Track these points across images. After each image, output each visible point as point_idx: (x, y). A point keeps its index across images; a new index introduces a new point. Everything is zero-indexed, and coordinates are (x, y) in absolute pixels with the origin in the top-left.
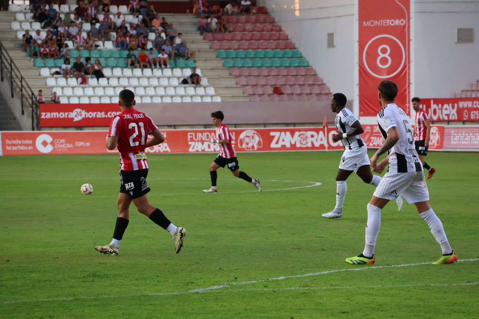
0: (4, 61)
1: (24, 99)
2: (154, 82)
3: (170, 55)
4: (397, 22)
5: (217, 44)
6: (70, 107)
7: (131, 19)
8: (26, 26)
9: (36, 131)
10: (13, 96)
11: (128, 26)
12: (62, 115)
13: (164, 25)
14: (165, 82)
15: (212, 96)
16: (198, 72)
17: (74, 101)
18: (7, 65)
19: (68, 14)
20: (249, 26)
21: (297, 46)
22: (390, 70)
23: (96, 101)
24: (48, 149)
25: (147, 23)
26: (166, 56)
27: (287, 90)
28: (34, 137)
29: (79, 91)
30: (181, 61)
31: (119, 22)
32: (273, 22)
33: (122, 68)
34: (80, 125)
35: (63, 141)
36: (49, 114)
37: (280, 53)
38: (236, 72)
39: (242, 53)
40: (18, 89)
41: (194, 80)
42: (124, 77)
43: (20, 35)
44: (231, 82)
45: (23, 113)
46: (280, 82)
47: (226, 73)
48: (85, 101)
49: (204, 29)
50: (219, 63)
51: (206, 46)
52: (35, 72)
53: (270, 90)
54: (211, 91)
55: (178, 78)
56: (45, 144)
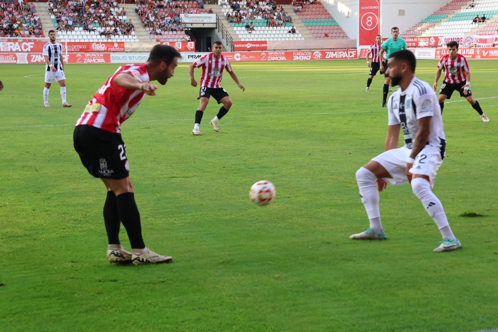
0: (220, 24)
1: (228, 39)
2: (278, 32)
3: (284, 22)
4: (375, 7)
5: (301, 17)
6: (245, 43)
7: (267, 7)
8: (227, 10)
9: (232, 52)
10: (223, 38)
11: (266, 10)
12: (243, 46)
13: (282, 9)
14: (282, 32)
15: (301, 38)
16: (295, 28)
17: (247, 40)
18: (221, 26)
19: (243, 5)
20: (314, 10)
21: (333, 17)
22: (372, 27)
23: (255, 40)
24: (239, 59)
25: (274, 8)
26: (282, 22)
27: (330, 35)
28: (233, 55)
29: (249, 36)
30: (288, 24)
31: (263, 8)
32: (323, 8)
33: (265, 27)
34: (249, 50)
35: (244, 56)
36: (237, 45)
37: (327, 20)
38: (310, 28)
39: (312, 20)
40: (225, 36)
41: (293, 31)
42: (266, 30)
43: (225, 14)
44: (308, 32)
45: (227, 45)
46: (327, 32)
47: (306, 28)
48: (251, 40)
49: (296, 11)
50: (303, 25)
51: (297, 17)
52: (231, 29)
53: (324, 35)
54: (300, 36)
55: (287, 31)
56: (238, 57)
